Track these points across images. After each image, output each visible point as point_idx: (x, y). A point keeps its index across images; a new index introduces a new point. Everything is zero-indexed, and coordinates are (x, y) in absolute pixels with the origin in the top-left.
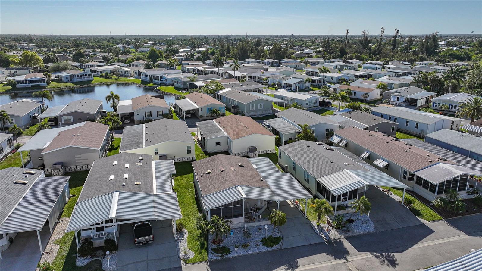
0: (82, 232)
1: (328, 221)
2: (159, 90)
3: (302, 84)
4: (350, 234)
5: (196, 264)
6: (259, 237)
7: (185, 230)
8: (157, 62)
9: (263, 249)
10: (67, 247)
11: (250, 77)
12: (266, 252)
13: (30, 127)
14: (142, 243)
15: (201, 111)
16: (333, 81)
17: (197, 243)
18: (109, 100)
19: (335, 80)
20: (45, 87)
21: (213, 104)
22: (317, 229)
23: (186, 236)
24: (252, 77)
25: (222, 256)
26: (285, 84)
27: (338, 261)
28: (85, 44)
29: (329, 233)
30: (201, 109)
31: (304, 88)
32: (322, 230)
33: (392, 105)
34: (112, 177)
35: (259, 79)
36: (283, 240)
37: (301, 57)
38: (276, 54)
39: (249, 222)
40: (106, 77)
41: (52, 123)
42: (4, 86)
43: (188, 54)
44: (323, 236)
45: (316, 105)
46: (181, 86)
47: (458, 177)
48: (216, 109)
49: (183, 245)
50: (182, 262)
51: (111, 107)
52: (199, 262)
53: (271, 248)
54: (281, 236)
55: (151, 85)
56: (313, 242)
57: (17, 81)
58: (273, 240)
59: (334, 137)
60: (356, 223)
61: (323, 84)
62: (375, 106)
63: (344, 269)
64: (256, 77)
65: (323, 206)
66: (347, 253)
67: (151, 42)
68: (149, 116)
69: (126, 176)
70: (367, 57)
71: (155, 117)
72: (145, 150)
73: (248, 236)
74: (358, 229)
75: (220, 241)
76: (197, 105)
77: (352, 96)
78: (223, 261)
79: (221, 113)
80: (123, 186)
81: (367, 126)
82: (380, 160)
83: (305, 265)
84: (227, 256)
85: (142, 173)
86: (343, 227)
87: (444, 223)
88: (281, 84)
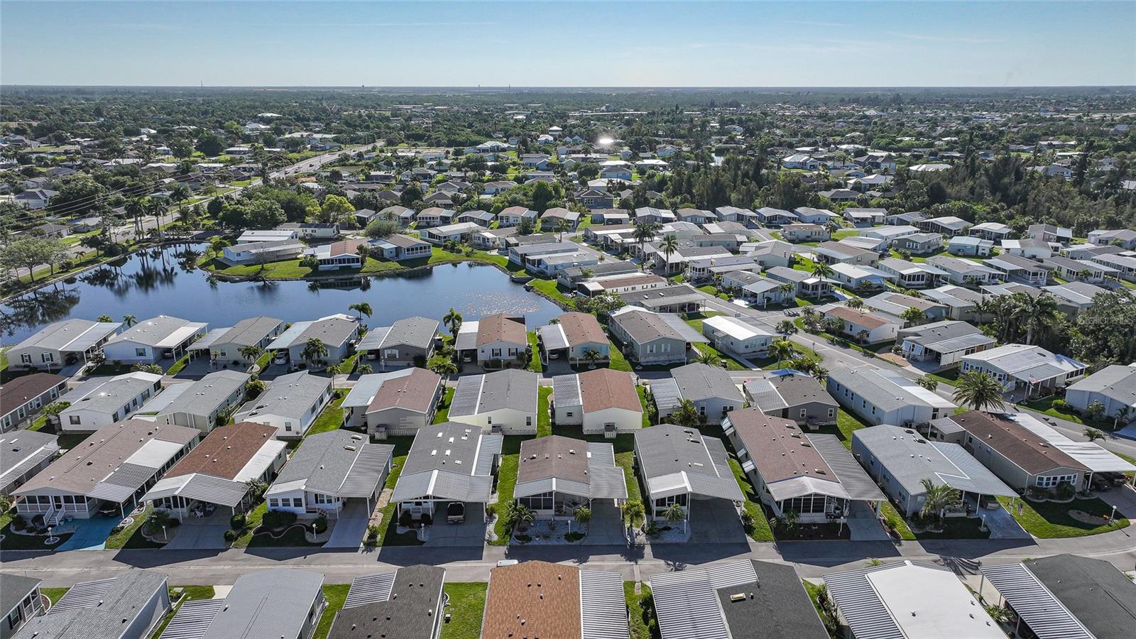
0: (403, 505)
1: (644, 525)
2: (532, 287)
3: (777, 294)
4: (658, 541)
5: (497, 546)
6: (564, 532)
7: (497, 516)
8: (547, 208)
9: (564, 542)
10: (390, 516)
12: (565, 546)
13: (346, 360)
14: (453, 521)
15: (573, 351)
16: (848, 284)
17: (504, 528)
18: (448, 321)
19: (853, 285)
20: (358, 270)
22: (626, 532)
23: (495, 521)
24: (696, 269)
25: (524, 543)
26: (748, 290)
27: (628, 563)
29: (636, 537)
30: (573, 348)
31: (781, 301)
32: (631, 534)
33: (904, 356)
34: (434, 452)
35: (710, 272)
36: (586, 537)
37: (847, 199)
38: (785, 195)
39: (557, 515)
40: (452, 249)
41: (373, 356)
42: (301, 264)
44: (629, 539)
46: (568, 282)
47: (811, 495)
48: (593, 352)
49: (491, 528)
50: (485, 542)
51: (450, 331)
52: (500, 545)
53: (571, 542)
54: (586, 534)
55: (521, 274)
56: (615, 543)
57: (320, 260)
58: (577, 536)
59: (726, 420)
60: (671, 531)
61: (824, 293)
62: (873, 356)
63: (628, 569)
64: (703, 270)
65: (633, 509)
66: (642, 557)
67: (555, 128)
68: (497, 355)
69: (448, 452)
70: (988, 209)
71: (505, 356)
72: (476, 418)
73: (553, 529)
74: (669, 538)
75: (524, 529)
76: (569, 342)
77: (847, 331)
78: (522, 547)
79: (602, 356)
80: (443, 465)
81: (787, 405)
82: (750, 463)
83: (594, 561)
84: (527, 544)
85: (465, 451)
86: (655, 533)
87: (772, 544)
88: (741, 290)
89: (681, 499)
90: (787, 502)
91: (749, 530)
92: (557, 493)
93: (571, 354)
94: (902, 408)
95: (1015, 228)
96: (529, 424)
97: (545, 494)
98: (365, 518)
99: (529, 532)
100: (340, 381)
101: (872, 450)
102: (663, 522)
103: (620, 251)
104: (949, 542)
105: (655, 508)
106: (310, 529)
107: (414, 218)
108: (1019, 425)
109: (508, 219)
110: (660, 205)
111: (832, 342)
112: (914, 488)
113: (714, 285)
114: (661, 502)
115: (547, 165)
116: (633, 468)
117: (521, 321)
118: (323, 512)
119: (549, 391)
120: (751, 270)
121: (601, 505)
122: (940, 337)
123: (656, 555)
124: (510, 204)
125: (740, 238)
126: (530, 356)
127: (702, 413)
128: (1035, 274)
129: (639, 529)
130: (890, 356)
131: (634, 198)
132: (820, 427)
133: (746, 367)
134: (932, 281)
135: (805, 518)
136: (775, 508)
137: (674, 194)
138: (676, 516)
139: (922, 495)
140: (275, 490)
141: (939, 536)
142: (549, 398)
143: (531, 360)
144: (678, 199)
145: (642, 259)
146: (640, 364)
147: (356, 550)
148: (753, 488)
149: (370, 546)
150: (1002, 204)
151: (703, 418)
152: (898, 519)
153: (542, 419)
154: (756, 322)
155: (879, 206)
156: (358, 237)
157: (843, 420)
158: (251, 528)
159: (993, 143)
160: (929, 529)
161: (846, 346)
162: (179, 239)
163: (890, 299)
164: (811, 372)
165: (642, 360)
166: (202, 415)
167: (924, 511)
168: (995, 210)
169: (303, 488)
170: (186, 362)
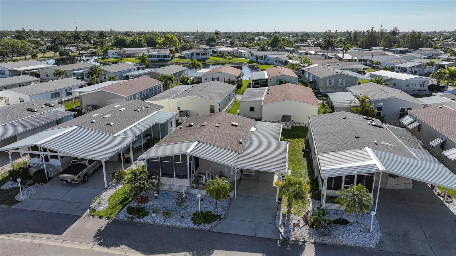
1: (307, 213)
3: (421, 69)
4: (327, 240)
5: (98, 218)
6: (193, 210)
9: (188, 224)
11: (360, 60)
14: (66, 181)
15: (270, 82)
17: (122, 197)
18: (192, 67)
21: (284, 75)
22: (281, 220)
23: (120, 187)
24: (362, 60)
25: (132, 218)
26: (399, 68)
28: (232, 36)
29: (294, 230)
30: (270, 79)
32: (286, 223)
34: (95, 115)
35: (371, 62)
36: (221, 221)
39: (196, 188)
40: (222, 56)
43: (313, 43)
44: (282, 231)
45: (422, 88)
48: (284, 81)
49: (107, 194)
50: (88, 211)
52: (102, 217)
53: (198, 226)
54: (223, 216)
55: (254, 64)
56: (260, 235)
57: (149, 55)
58: (208, 218)
59: (407, 117)
60: (349, 227)
64: (367, 61)
65: (292, 188)
69: (108, 116)
72: (167, 102)
73: (180, 204)
74: (345, 237)
76: (268, 76)
78: (130, 224)
80: (91, 123)
84: (137, 220)
85: (129, 118)
86: (322, 227)
93: (269, 84)
99: (149, 205)
102: (336, 212)
105: (325, 191)
114: (335, 182)
116: (303, 151)
117: (239, 68)
129: (301, 218)
145: (327, 58)
146: (320, 93)
165: (322, 91)
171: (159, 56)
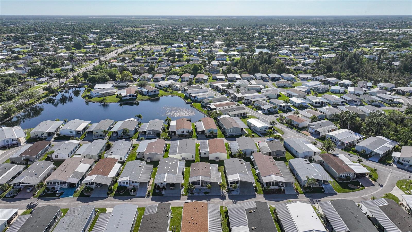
0: (157, 184)
2: (193, 106)
3: (272, 109)
4: (230, 194)
6: (204, 192)
7: (184, 187)
9: (203, 195)
10: (153, 187)
13: (135, 134)
14: (172, 188)
16: (295, 105)
17: (186, 191)
18: (167, 121)
19: (297, 105)
20: (135, 99)
21: (212, 129)
23: (184, 188)
26: (262, 108)
27: (222, 201)
29: (224, 193)
30: (206, 130)
31: (273, 111)
32: (222, 192)
33: (309, 132)
34: (165, 168)
35: (251, 100)
37: (299, 70)
38: (278, 69)
39: (202, 187)
40: (166, 91)
41: (143, 133)
42: (117, 97)
44: (222, 194)
46: (204, 104)
48: (212, 132)
49: (182, 190)
50: (181, 195)
51: (167, 124)
52: (185, 196)
53: (206, 195)
54: (210, 192)
55: (189, 101)
56: (218, 195)
57: (123, 96)
58: (207, 193)
59: (252, 156)
60: (234, 191)
61: (287, 108)
62: (300, 132)
63: (222, 203)
64: (249, 100)
65: (223, 185)
66: (225, 199)
67: (200, 37)
68: (182, 133)
69: (169, 168)
70: (346, 74)
71: (185, 133)
72: (177, 156)
73: (200, 191)
74: (233, 193)
75: (192, 191)
76: (205, 128)
77: (293, 123)
78: (192, 196)
79: (215, 133)
80: (169, 172)
81: (271, 151)
82: (258, 170)
83: (212, 200)
85: (174, 167)
86: (229, 192)
87: (262, 195)
88: (260, 107)
89: (237, 182)
90: (267, 183)
91: (256, 191)
92: (201, 180)
93: (205, 132)
94: (305, 152)
95: (353, 82)
96: (193, 157)
97: (198, 181)
98: (146, 188)
99: (194, 192)
100: (134, 142)
101: (294, 166)
102: (232, 189)
103: (222, 92)
104: (312, 194)
105: (229, 184)
106: (131, 191)
107: (152, 78)
108: (339, 158)
109: (184, 78)
110: (236, 73)
111: (288, 127)
112: (304, 179)
113: (252, 105)
114: (231, 183)
115: (197, 54)
116: (224, 172)
117: (190, 121)
118: (134, 186)
119: (199, 145)
120: (264, 100)
121: (214, 184)
122: (321, 126)
123: (230, 199)
124: (185, 72)
125: (262, 87)
126: (193, 133)
127: (245, 153)
128: (356, 101)
129: (225, 191)
130: (305, 132)
131: (227, 70)
132: (280, 157)
133: (260, 136)
134: (322, 105)
135: (272, 187)
136: (264, 184)
137: (241, 68)
138: (235, 187)
139: (306, 180)
140: (120, 179)
141: (310, 193)
142: (199, 148)
143: (193, 134)
144: (242, 70)
145: (229, 95)
146: (227, 135)
147: (144, 197)
148: (258, 178)
149: (148, 196)
150: (351, 72)
151: (245, 155)
152: (299, 188)
153: (197, 155)
154: (264, 121)
155: (310, 73)
156: (134, 86)
157: (287, 155)
158: (114, 191)
159: (354, 44)
160: (308, 190)
161: (292, 128)
162: (74, 86)
163: (307, 112)
164: (279, 139)
165: (227, 134)
166: (95, 155)
167: (306, 185)
168: (348, 75)
169: (129, 179)
170: (85, 135)
171: (129, 96)
